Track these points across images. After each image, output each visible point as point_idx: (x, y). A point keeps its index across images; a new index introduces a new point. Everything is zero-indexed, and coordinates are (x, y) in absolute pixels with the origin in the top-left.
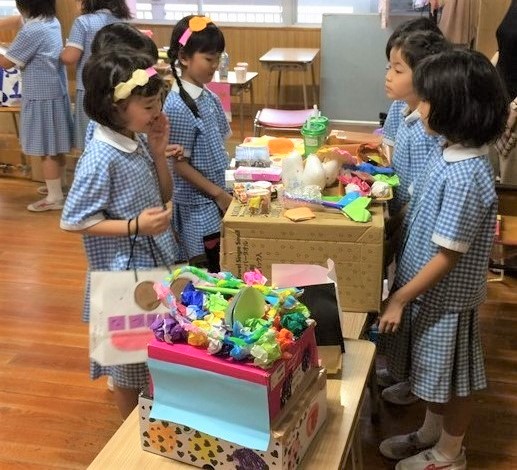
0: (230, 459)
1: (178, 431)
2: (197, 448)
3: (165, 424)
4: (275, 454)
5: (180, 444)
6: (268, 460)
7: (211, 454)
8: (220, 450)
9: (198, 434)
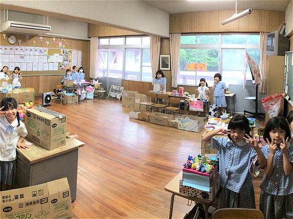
0: (200, 194)
1: (188, 188)
2: (193, 192)
3: (185, 186)
4: (211, 192)
5: (189, 191)
6: (209, 194)
7: (196, 193)
8: (198, 192)
9: (193, 189)
